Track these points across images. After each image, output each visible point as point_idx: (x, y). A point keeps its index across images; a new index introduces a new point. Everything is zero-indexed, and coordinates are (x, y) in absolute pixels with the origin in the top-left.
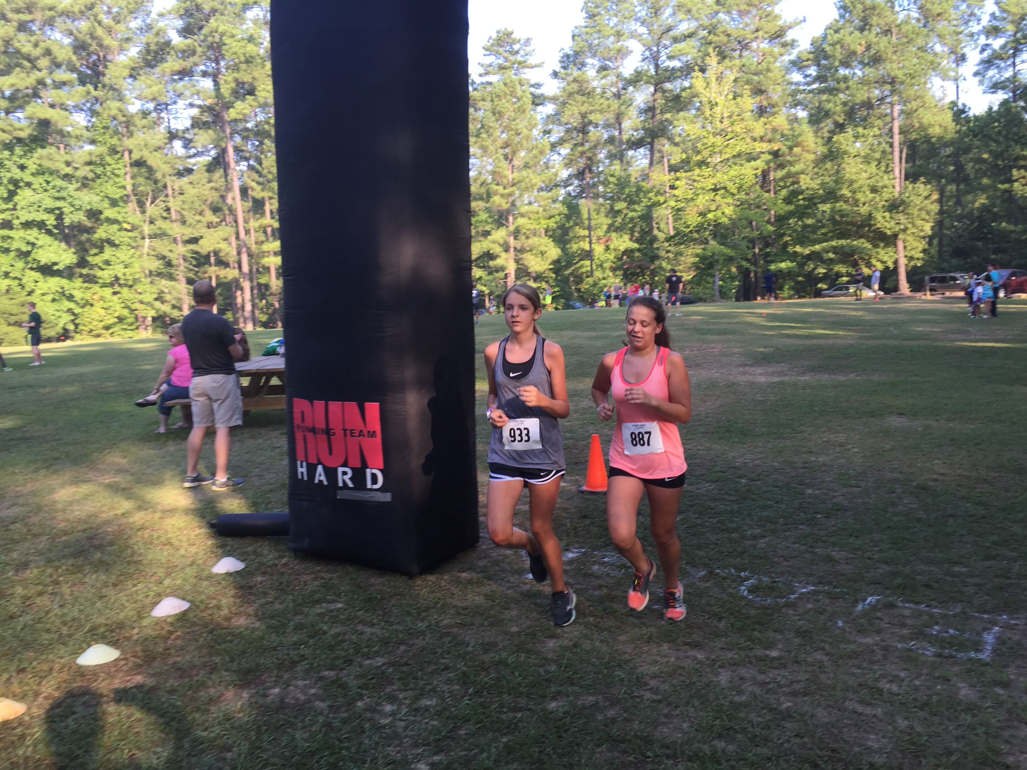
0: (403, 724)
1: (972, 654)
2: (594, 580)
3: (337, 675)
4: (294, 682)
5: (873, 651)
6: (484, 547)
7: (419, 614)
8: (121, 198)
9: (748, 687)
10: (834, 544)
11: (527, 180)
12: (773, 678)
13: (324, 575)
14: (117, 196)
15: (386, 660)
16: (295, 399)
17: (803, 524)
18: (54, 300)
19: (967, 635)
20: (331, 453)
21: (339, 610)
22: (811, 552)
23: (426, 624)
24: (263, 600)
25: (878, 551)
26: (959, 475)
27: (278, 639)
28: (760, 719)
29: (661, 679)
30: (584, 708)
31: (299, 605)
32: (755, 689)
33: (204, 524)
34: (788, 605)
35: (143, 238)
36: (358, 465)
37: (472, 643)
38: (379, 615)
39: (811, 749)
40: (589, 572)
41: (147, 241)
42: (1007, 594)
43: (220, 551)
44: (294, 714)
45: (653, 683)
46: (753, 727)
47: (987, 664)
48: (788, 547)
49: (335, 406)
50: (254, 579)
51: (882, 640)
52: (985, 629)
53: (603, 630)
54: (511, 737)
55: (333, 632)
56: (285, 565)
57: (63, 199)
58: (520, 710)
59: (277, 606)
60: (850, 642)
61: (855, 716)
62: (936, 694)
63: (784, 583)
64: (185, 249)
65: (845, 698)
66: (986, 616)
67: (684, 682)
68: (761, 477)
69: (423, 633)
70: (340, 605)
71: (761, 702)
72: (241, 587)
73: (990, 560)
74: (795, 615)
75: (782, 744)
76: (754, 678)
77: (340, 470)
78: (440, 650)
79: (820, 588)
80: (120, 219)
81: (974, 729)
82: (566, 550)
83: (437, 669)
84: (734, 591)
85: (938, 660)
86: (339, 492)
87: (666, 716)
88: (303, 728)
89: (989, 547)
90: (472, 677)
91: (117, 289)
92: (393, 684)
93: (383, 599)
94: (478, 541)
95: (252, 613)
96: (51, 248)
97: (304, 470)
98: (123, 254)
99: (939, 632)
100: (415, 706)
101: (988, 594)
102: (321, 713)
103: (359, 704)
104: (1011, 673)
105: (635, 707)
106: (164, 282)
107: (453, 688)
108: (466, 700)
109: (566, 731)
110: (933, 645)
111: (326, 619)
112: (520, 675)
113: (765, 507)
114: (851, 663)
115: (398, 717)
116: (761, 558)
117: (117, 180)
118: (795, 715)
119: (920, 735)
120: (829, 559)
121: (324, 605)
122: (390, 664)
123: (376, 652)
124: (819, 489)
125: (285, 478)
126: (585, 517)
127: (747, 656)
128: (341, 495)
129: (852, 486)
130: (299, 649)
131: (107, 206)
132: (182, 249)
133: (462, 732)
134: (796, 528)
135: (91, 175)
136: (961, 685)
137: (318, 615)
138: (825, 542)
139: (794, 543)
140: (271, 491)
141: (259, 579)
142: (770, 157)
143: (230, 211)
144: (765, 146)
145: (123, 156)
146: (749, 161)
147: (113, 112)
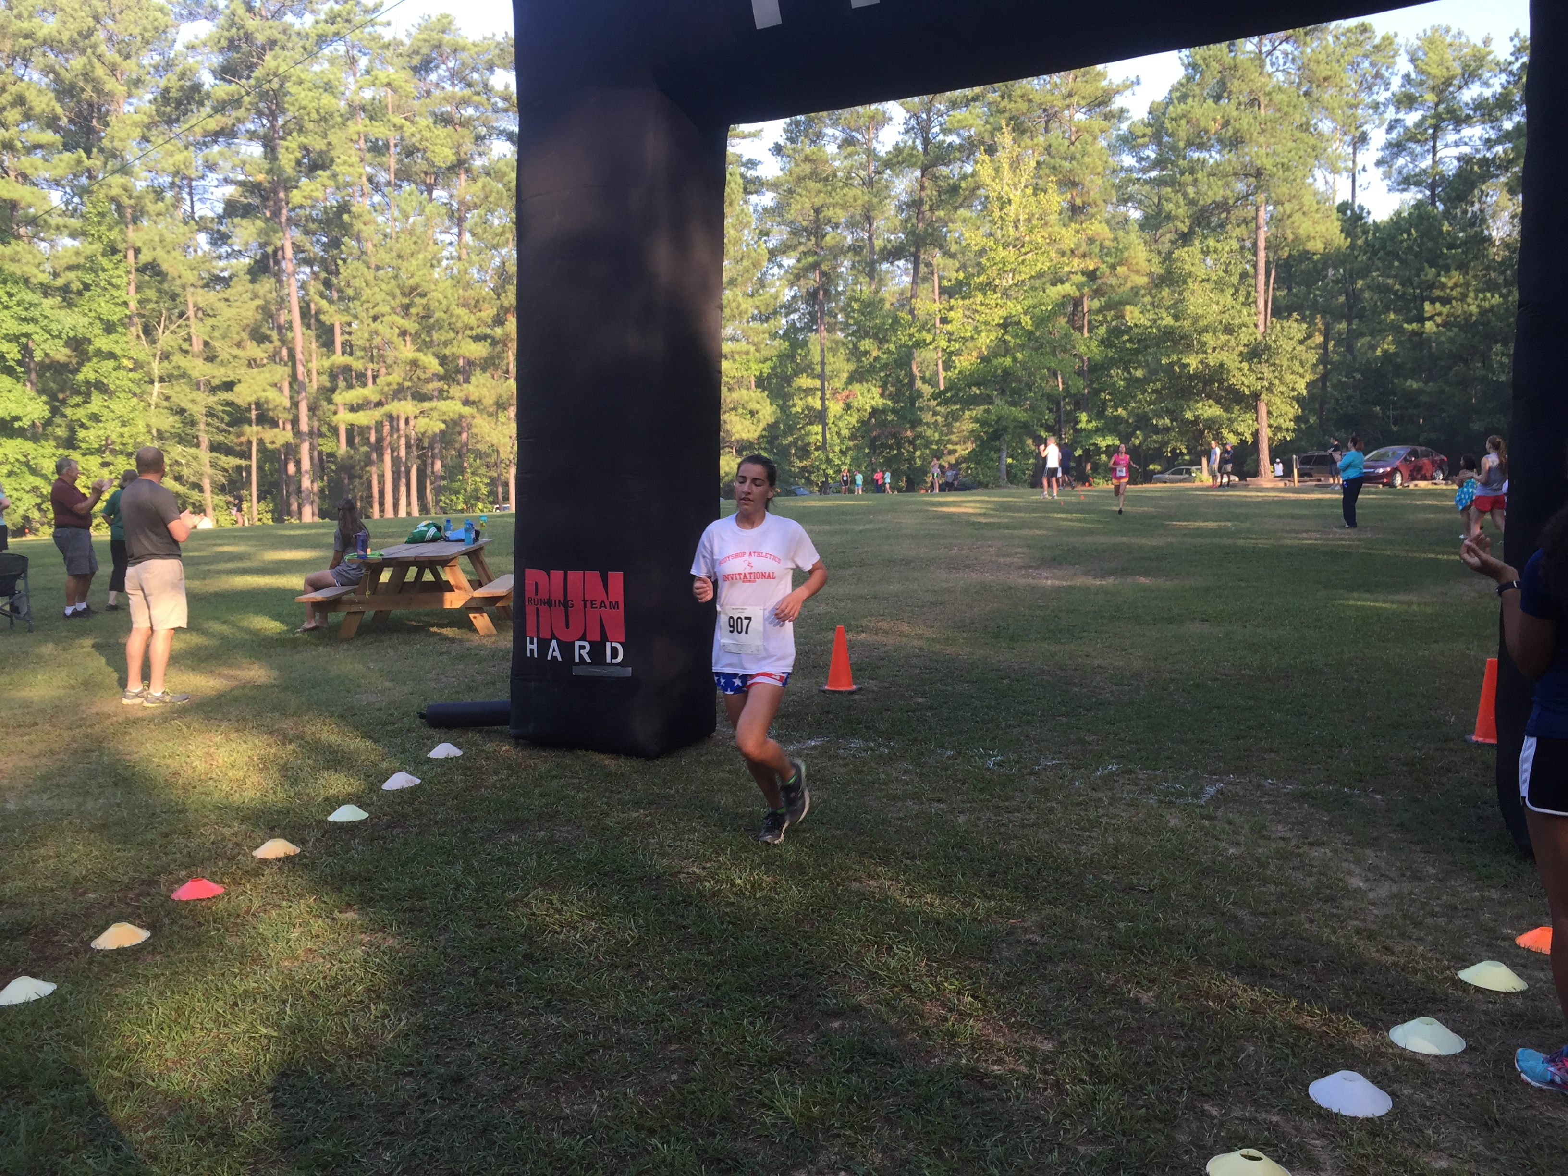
1: (1191, 800)
2: (839, 760)
5: (1102, 800)
8: (121, 320)
9: (983, 823)
10: (1089, 731)
13: (553, 758)
14: (115, 318)
16: (528, 570)
17: (1061, 715)
18: (10, 474)
19: (1191, 789)
20: (566, 626)
22: (1064, 736)
25: (1131, 735)
26: (1242, 675)
31: (537, 780)
35: (152, 382)
36: (597, 639)
40: (834, 754)
41: (157, 385)
42: (1241, 762)
45: (897, 822)
47: (1201, 806)
48: (1041, 734)
49: (574, 576)
50: (477, 763)
51: (1113, 794)
52: (1210, 785)
55: (580, 796)
57: (34, 320)
59: (514, 781)
60: (1082, 795)
62: (1148, 824)
63: (1030, 759)
64: (216, 399)
66: (1215, 777)
68: (1025, 678)
73: (1239, 739)
74: (1036, 780)
77: (578, 644)
79: (1065, 762)
80: (118, 351)
82: (808, 739)
84: (980, 765)
85: (1158, 804)
86: (573, 669)
89: (1242, 730)
91: (108, 457)
94: (713, 731)
96: (11, 395)
97: (534, 646)
98: (120, 406)
99: (1167, 787)
101: (1224, 763)
104: (1220, 812)
106: (180, 448)
110: (1158, 796)
111: (570, 788)
113: (1024, 703)
116: (1012, 741)
117: (116, 293)
119: (1123, 845)
124: (1087, 688)
126: (827, 712)
127: (986, 805)
128: (576, 671)
131: (99, 332)
132: (212, 400)
135: (76, 286)
136: (1171, 819)
137: (560, 786)
141: (484, 761)
142: (1084, 279)
143: (283, 341)
144: (1077, 264)
145: (125, 257)
146: (1054, 284)
147: (115, 191)
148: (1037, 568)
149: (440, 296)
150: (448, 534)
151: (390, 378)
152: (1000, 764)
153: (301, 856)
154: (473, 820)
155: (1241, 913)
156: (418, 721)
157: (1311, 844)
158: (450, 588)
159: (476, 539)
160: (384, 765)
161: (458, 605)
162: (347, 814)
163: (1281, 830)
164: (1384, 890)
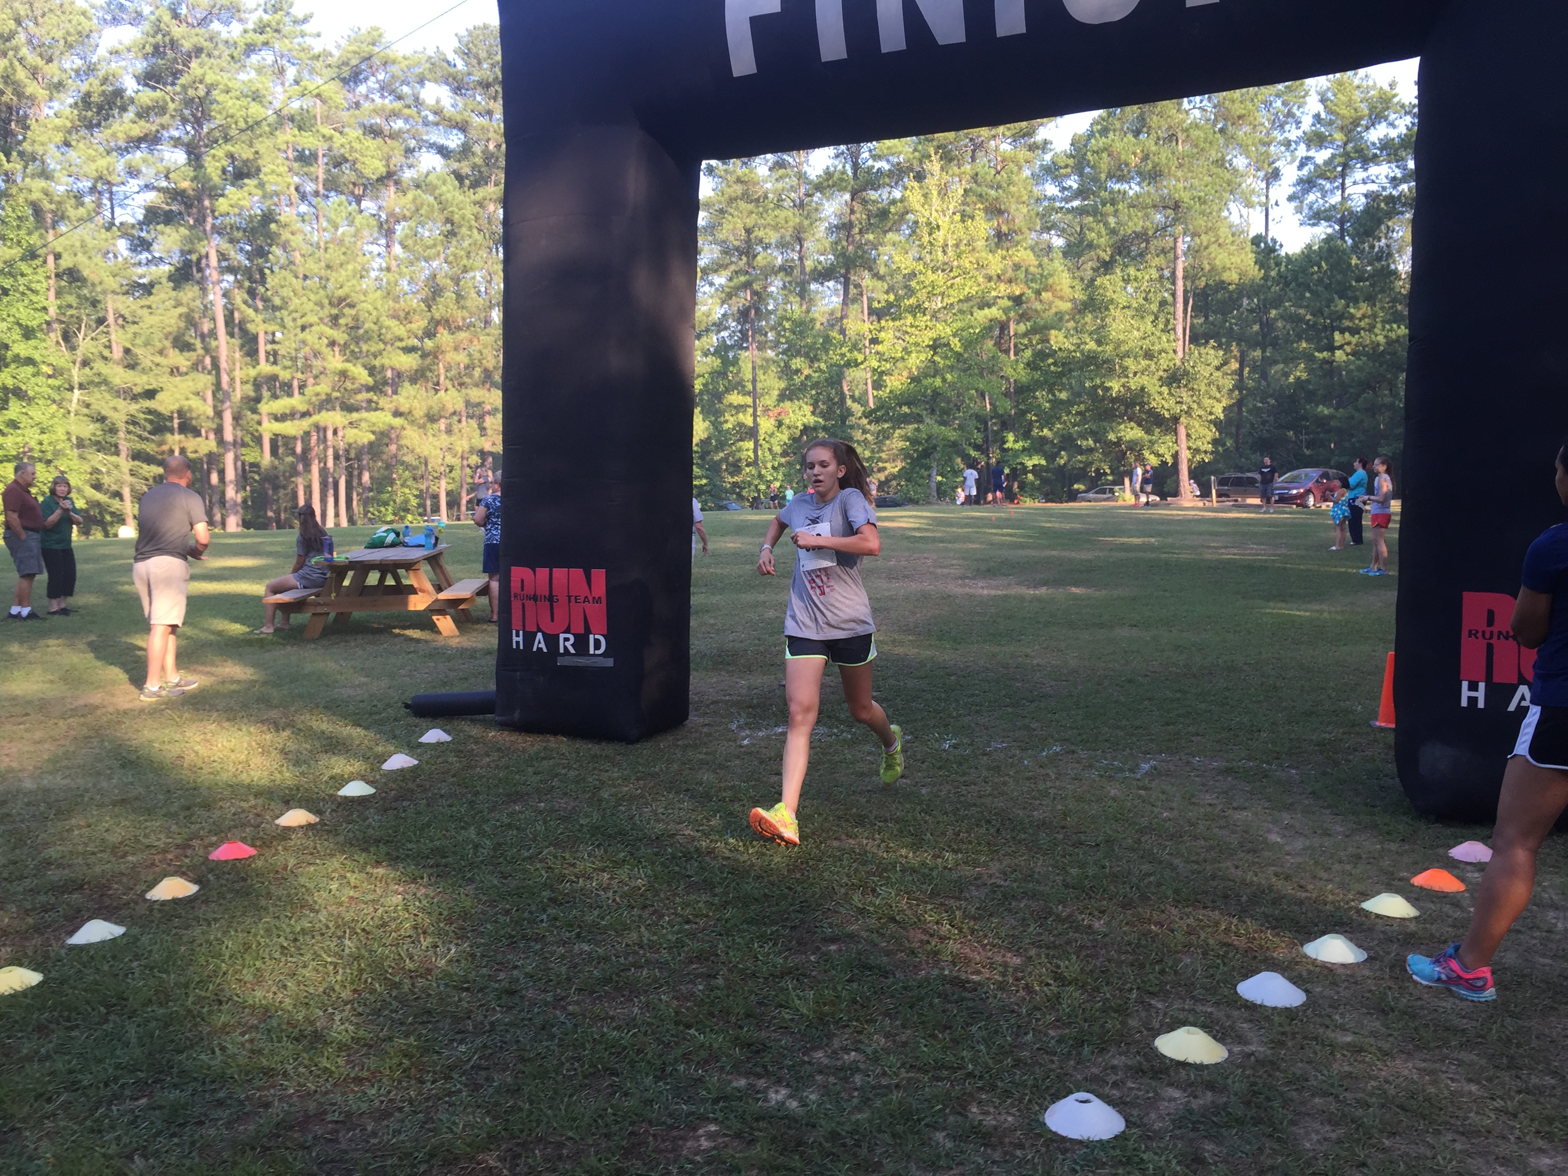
1: (1129, 775)
5: (1049, 775)
8: (39, 326)
14: (35, 324)
16: (514, 568)
17: (1007, 706)
19: (1128, 765)
20: (552, 620)
22: (1011, 723)
25: (1071, 722)
26: (1170, 672)
35: (71, 389)
36: (580, 631)
41: (77, 392)
42: (1172, 744)
47: (1137, 779)
49: (559, 572)
50: (467, 747)
51: (1058, 770)
52: (1144, 762)
56: (494, 736)
60: (1030, 771)
61: (1025, 804)
63: (982, 742)
64: (137, 407)
66: (1148, 756)
68: (971, 674)
72: (459, 752)
73: (1168, 725)
74: (988, 759)
77: (562, 636)
79: (1014, 744)
80: (37, 357)
85: (1099, 778)
89: (1171, 718)
93: (607, 756)
97: (520, 639)
98: (37, 413)
99: (1107, 764)
101: (1156, 744)
104: (1155, 784)
106: (101, 456)
110: (1099, 771)
113: (972, 695)
114: (1028, 781)
116: (963, 728)
117: (34, 298)
124: (1029, 683)
129: (1061, 680)
131: (18, 337)
132: (134, 408)
134: (1000, 709)
136: (1112, 789)
138: (1025, 717)
139: (996, 718)
141: (474, 745)
142: (1010, 303)
143: (207, 350)
144: (1003, 289)
145: (45, 262)
146: (981, 308)
147: (35, 196)
148: (973, 578)
149: (370, 308)
150: (407, 539)
151: (318, 389)
152: (955, 747)
153: (322, 823)
154: (477, 793)
155: (1176, 862)
156: (403, 711)
157: (1235, 809)
158: (412, 590)
159: (435, 545)
160: (380, 749)
161: (421, 607)
162: (356, 789)
163: (1208, 798)
164: (1299, 844)
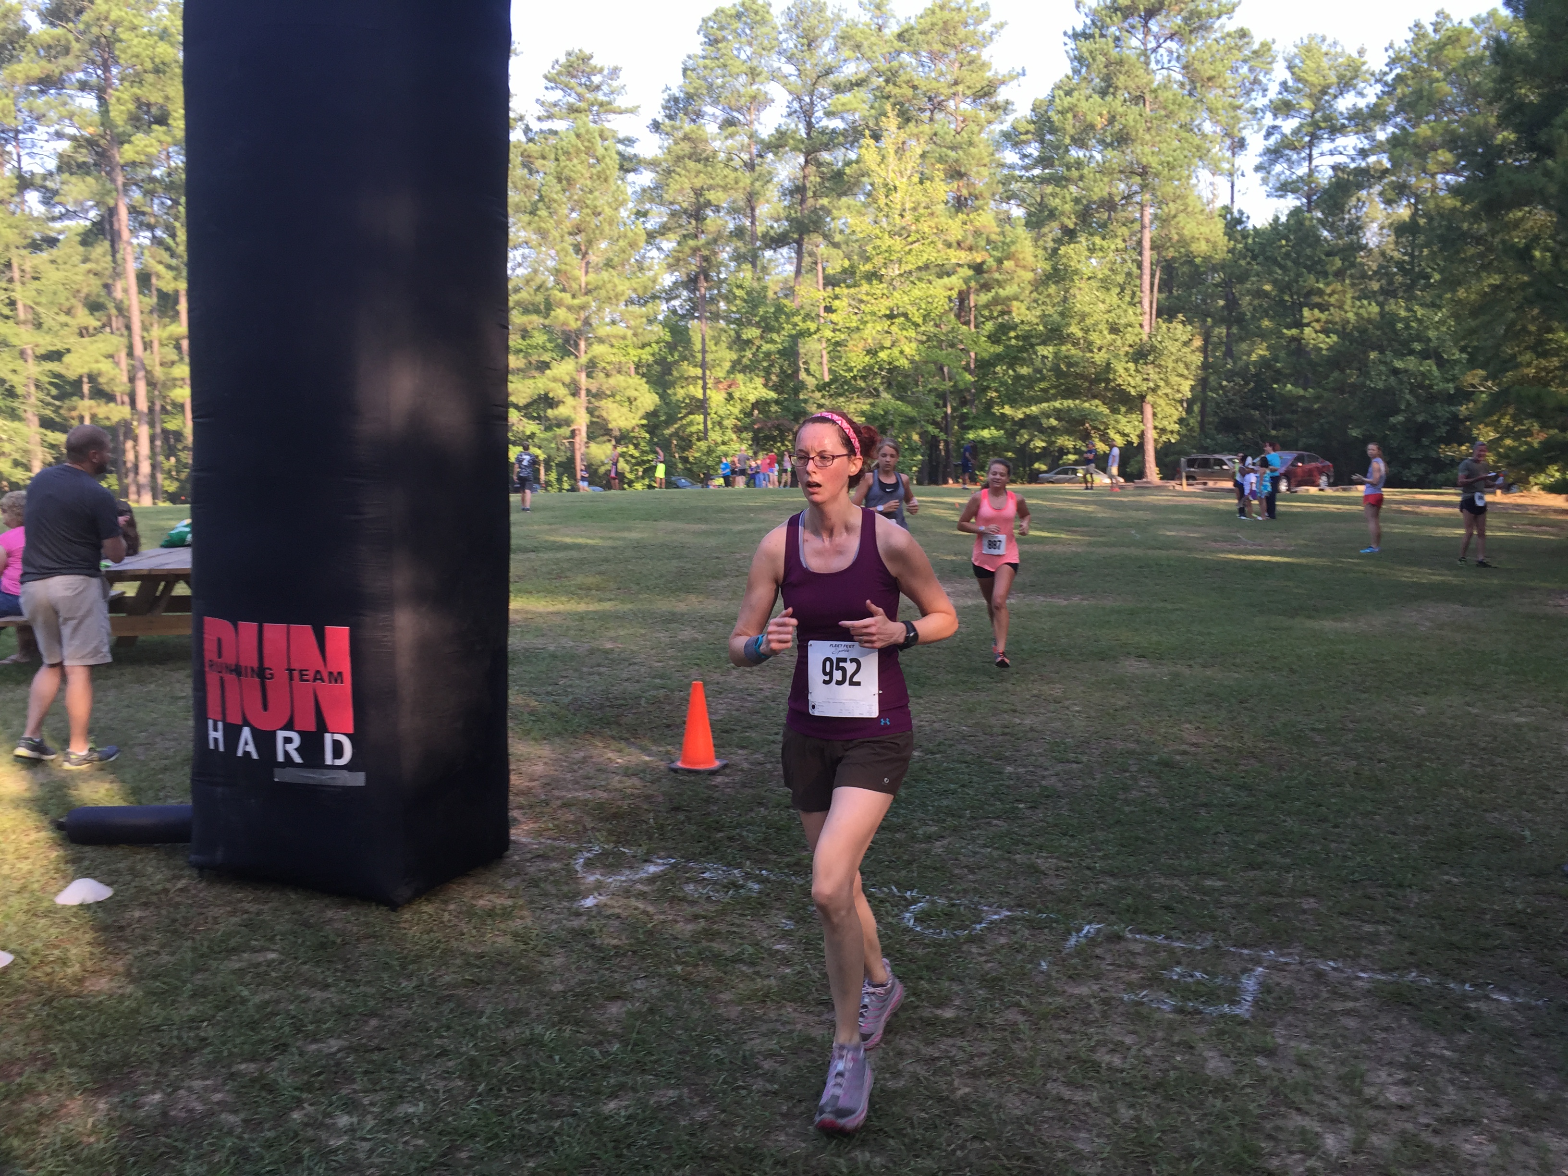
0: (366, 1145)
1: (1226, 1008)
2: (685, 906)
3: (261, 1071)
4: (187, 1083)
5: (1089, 1006)
6: (516, 858)
7: (403, 967)
9: (908, 1065)
10: (1041, 848)
11: (609, 286)
12: (947, 1051)
13: (246, 906)
15: (346, 1044)
16: (207, 619)
17: (998, 818)
19: (1219, 981)
20: (265, 707)
21: (270, 963)
22: (1009, 859)
23: (415, 982)
24: (142, 949)
25: (1101, 858)
26: (1216, 746)
27: (164, 1013)
28: (923, 1115)
29: (780, 1059)
30: (660, 1107)
31: (202, 956)
32: (918, 1069)
33: (46, 823)
34: (971, 940)
36: (312, 727)
37: (488, 1011)
38: (336, 970)
39: (995, 1158)
40: (680, 894)
42: (1275, 919)
43: (71, 869)
44: (184, 1135)
45: (767, 1065)
46: (913, 1127)
47: (1245, 1023)
48: (976, 853)
49: (274, 631)
50: (127, 915)
51: (1102, 990)
52: (1244, 971)
53: (694, 984)
54: (542, 1160)
55: (257, 999)
56: (181, 890)
58: (559, 1115)
59: (165, 958)
60: (1055, 993)
61: (1059, 1105)
62: (1175, 1068)
63: (966, 907)
65: (1047, 1079)
66: (1246, 951)
67: (814, 1061)
68: (942, 748)
69: (409, 998)
70: (272, 956)
71: (926, 1088)
72: (105, 928)
73: (1254, 869)
74: (980, 955)
75: (954, 1151)
76: (918, 1052)
77: (281, 735)
78: (434, 1025)
79: (1018, 913)
81: (1226, 1119)
82: (646, 861)
83: (429, 1055)
84: (894, 921)
85: (1178, 1017)
86: (277, 771)
87: (784, 1116)
88: (197, 1158)
89: (1252, 851)
90: (484, 1067)
92: (354, 1081)
93: (345, 943)
94: (507, 849)
95: (121, 969)
97: (219, 735)
99: (1182, 976)
100: (388, 1116)
101: (1250, 919)
102: (230, 1133)
103: (296, 1115)
104: (1278, 1036)
105: (737, 1103)
107: (451, 1085)
108: (473, 1104)
109: (629, 1146)
110: (1172, 995)
111: (248, 978)
112: (561, 1060)
113: (945, 793)
114: (1056, 1024)
115: (358, 1134)
116: (936, 869)
118: (974, 1106)
119: (1150, 1130)
120: (1034, 871)
121: (246, 955)
122: (351, 1049)
123: (328, 1030)
124: (1025, 766)
125: (188, 747)
126: (677, 809)
127: (909, 1019)
128: (280, 776)
129: (1068, 761)
130: (198, 1028)
133: (463, 1155)
134: (989, 824)
136: (1208, 1054)
137: (234, 972)
138: (1029, 844)
139: (985, 846)
140: (165, 769)
141: (137, 914)
142: (971, 272)
143: (119, 310)
144: (963, 256)
146: (940, 276)
